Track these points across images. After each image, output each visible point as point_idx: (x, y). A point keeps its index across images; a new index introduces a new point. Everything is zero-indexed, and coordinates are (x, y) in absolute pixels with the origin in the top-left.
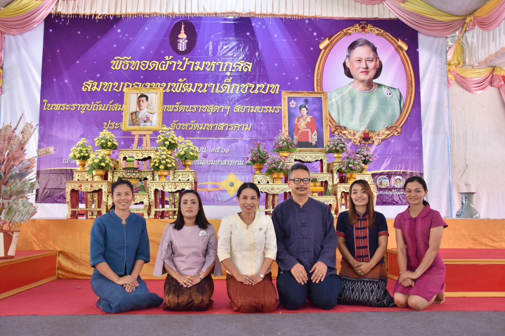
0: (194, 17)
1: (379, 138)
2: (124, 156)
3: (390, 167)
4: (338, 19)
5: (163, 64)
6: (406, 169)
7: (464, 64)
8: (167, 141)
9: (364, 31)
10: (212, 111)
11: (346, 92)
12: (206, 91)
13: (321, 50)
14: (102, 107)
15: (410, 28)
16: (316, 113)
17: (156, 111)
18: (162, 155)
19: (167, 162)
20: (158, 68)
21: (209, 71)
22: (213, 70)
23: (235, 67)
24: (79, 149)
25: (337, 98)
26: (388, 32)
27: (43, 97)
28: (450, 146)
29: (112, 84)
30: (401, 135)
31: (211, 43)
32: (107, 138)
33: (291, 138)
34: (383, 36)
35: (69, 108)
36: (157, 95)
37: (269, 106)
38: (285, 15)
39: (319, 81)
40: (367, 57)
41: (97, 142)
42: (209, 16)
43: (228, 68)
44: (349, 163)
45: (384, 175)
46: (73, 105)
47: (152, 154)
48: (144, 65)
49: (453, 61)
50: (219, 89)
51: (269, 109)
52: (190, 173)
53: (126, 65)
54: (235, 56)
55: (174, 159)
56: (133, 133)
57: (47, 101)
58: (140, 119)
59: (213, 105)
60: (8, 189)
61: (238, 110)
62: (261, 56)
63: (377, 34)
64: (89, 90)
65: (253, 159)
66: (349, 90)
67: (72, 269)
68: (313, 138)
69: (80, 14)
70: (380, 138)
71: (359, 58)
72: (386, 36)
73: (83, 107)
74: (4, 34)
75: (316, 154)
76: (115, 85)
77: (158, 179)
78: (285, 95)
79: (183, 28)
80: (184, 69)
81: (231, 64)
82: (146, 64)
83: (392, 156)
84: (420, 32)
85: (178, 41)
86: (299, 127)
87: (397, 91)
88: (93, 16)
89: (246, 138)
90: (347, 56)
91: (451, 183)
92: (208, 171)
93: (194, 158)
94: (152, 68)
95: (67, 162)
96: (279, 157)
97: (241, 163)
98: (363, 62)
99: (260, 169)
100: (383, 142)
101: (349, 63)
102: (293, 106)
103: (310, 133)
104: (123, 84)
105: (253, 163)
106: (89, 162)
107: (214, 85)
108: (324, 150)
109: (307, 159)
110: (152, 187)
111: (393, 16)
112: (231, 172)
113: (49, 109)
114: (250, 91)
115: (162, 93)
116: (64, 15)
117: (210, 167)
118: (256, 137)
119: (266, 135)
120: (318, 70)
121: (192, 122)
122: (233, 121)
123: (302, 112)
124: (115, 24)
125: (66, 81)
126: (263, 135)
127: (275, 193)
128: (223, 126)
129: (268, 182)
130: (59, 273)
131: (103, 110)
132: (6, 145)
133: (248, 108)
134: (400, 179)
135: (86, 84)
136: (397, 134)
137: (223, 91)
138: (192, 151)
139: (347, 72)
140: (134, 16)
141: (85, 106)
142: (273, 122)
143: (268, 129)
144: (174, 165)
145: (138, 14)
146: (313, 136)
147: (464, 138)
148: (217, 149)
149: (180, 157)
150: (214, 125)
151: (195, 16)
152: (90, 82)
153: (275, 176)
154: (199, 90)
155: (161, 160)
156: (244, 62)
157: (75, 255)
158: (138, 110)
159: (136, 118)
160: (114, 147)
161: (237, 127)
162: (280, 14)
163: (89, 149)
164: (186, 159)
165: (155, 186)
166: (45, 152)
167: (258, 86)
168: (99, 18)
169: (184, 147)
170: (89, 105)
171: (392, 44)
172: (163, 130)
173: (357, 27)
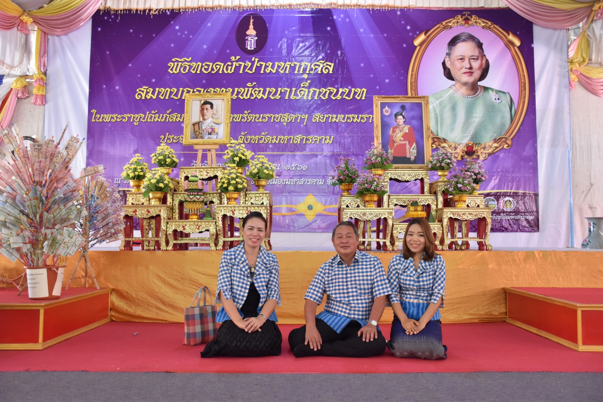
0: (265, 10)
1: (485, 151)
2: (185, 175)
3: (499, 186)
4: (436, 9)
5: (228, 65)
6: (518, 188)
7: (590, 62)
8: (237, 157)
9: (468, 23)
10: (286, 121)
11: (446, 96)
12: (279, 97)
13: (416, 47)
14: (159, 118)
15: (523, 19)
16: (415, 122)
17: (222, 121)
18: (231, 173)
19: (237, 182)
20: (223, 70)
21: (283, 73)
22: (287, 72)
23: (314, 68)
24: (133, 167)
25: (434, 104)
26: (497, 25)
27: (91, 106)
28: (572, 161)
29: (169, 90)
30: (512, 148)
31: (285, 40)
32: (166, 153)
33: (386, 153)
34: (490, 29)
35: (121, 119)
36: (223, 102)
37: (354, 114)
38: (373, 6)
39: (414, 84)
40: (471, 54)
41: (154, 158)
42: (282, 8)
43: (305, 70)
44: (457, 183)
45: (491, 196)
46: (126, 116)
47: (219, 172)
48: (206, 67)
49: (576, 58)
50: (294, 95)
51: (355, 118)
52: (264, 195)
53: (185, 68)
54: (313, 55)
55: (245, 179)
56: (196, 147)
57: (96, 111)
58: (204, 130)
59: (288, 114)
60: (51, 216)
61: (318, 119)
62: (344, 55)
63: (483, 27)
64: (143, 98)
65: (340, 178)
66: (449, 95)
67: (127, 310)
68: (412, 152)
69: (132, 9)
70: (487, 152)
71: (461, 56)
72: (495, 30)
73: (137, 118)
74: (48, 34)
75: (416, 172)
76: (173, 91)
77: (226, 202)
78: (377, 101)
79: (251, 23)
80: (254, 71)
81: (309, 64)
82: (208, 66)
83: (500, 174)
84: (535, 24)
85: (246, 38)
86: (395, 139)
87: (508, 95)
88: (147, 11)
89: (327, 152)
90: (447, 54)
91: (572, 205)
92: (282, 192)
93: (269, 177)
94: (216, 71)
95: (119, 182)
96: (372, 175)
97: (321, 182)
98: (467, 60)
99: (348, 190)
100: (489, 157)
101: (449, 62)
102: (387, 114)
103: (408, 146)
104: (182, 90)
105: (340, 182)
106: (145, 182)
107: (289, 90)
108: (425, 166)
109: (405, 177)
110: (220, 212)
111: (503, 4)
112: (310, 192)
113: (98, 121)
114: (332, 97)
115: (229, 100)
116: (114, 10)
117: (285, 187)
118: (338, 151)
119: (350, 149)
120: (412, 71)
121: (263, 133)
122: (312, 133)
123: (398, 121)
124: (173, 19)
125: (117, 88)
126: (347, 149)
127: (368, 219)
128: (300, 139)
129: (358, 206)
130: (112, 315)
131: (159, 120)
132: (48, 163)
133: (329, 116)
134: (510, 201)
135: (140, 90)
136: (507, 147)
137: (300, 97)
138: (267, 168)
139: (446, 72)
140: (195, 10)
141: (139, 116)
142: (359, 133)
143: (352, 142)
144: (245, 185)
145: (199, 7)
146: (411, 150)
147: (588, 151)
148: (293, 165)
149: (252, 175)
150: (289, 138)
151: (266, 8)
152: (144, 88)
153: (367, 198)
154: (271, 96)
155: (229, 179)
156: (324, 63)
157: (130, 293)
158: (201, 120)
159: (199, 129)
160: (173, 164)
161: (316, 139)
162: (366, 4)
163: (145, 167)
164: (259, 178)
165: (222, 210)
166: (93, 172)
167: (341, 90)
168: (154, 13)
169: (257, 164)
170: (144, 115)
171: (501, 38)
172: (231, 143)
173: (459, 19)
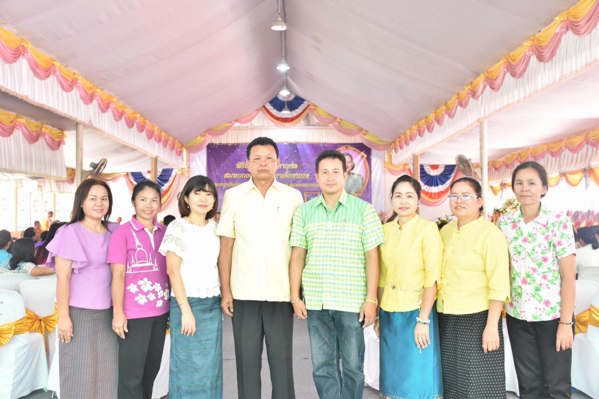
4: (336, 143)
15: (368, 147)
23: (290, 166)
29: (236, 174)
35: (219, 185)
38: (312, 142)
40: (348, 161)
43: (287, 167)
49: (386, 162)
51: (305, 185)
53: (242, 166)
62: (301, 161)
63: (353, 150)
64: (227, 177)
69: (222, 143)
72: (357, 151)
74: (190, 153)
84: (372, 149)
87: (361, 176)
104: (242, 174)
107: (281, 174)
111: (360, 142)
114: (297, 177)
116: (215, 144)
124: (237, 148)
125: (217, 173)
136: (361, 195)
137: (285, 177)
152: (227, 174)
156: (294, 164)
162: (309, 142)
167: (300, 175)
168: (230, 145)
170: (227, 184)
171: (359, 154)
173: (344, 147)
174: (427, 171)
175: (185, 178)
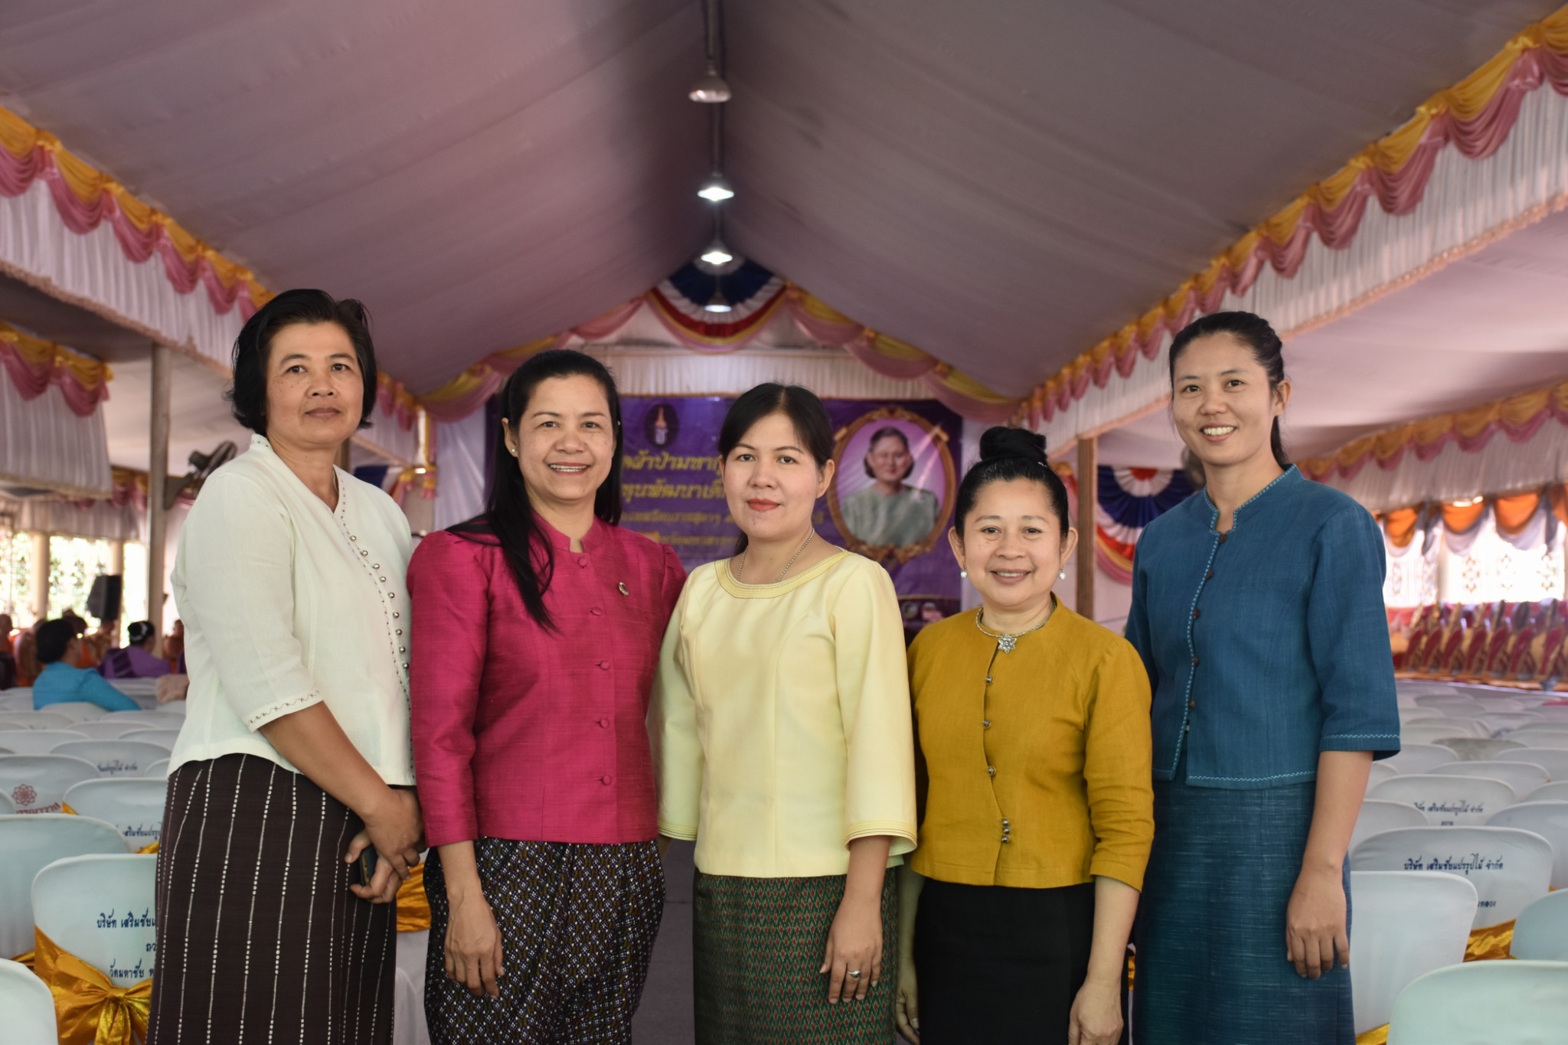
4: (859, 400)
5: (636, 460)
9: (893, 416)
12: (691, 495)
15: (952, 411)
20: (631, 466)
26: (923, 418)
34: (917, 422)
40: (895, 451)
42: (693, 397)
66: (870, 494)
70: (908, 555)
71: (884, 452)
72: (921, 423)
79: (661, 413)
80: (663, 466)
84: (964, 418)
85: (656, 430)
87: (932, 494)
90: (869, 450)
98: (890, 457)
100: (911, 561)
101: (872, 459)
107: (701, 487)
111: (930, 395)
137: (713, 495)
139: (868, 469)
151: (676, 396)
154: (682, 494)
171: (928, 432)
174: (1122, 482)
175: (422, 494)
